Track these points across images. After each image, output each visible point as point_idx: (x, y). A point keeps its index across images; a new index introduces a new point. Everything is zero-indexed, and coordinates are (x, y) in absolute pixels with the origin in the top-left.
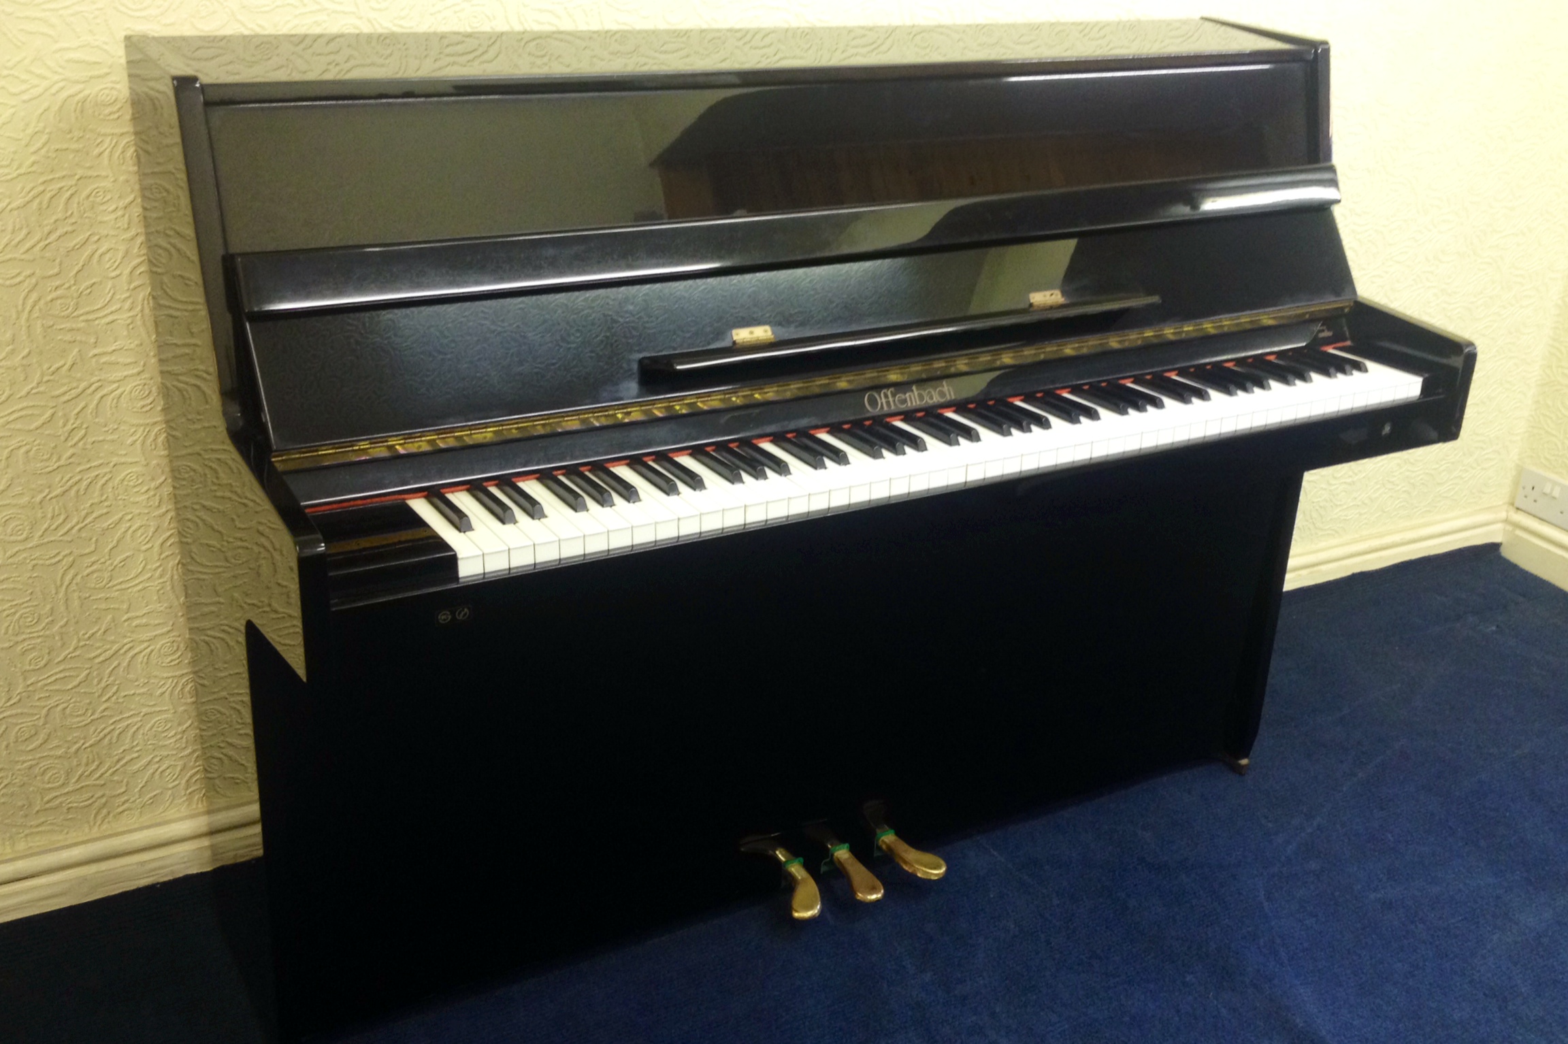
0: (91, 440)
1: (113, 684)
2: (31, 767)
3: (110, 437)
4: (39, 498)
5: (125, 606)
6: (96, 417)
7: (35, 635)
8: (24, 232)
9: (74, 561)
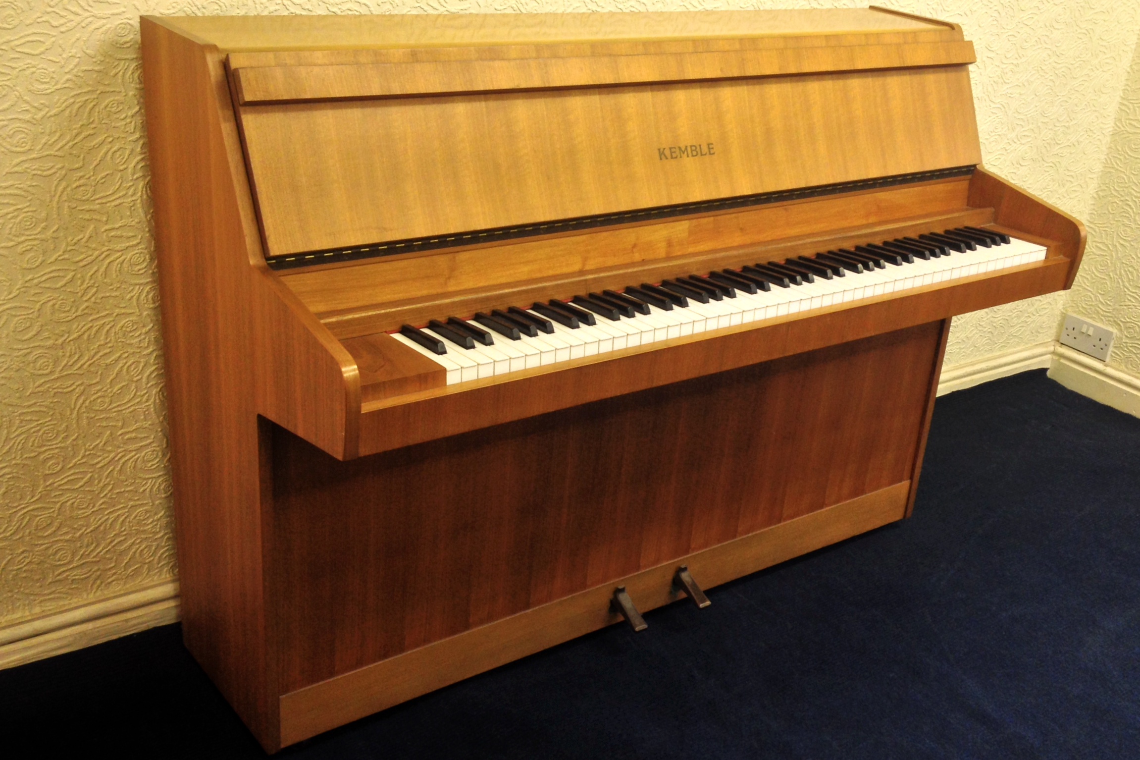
0: (100, 296)
1: (108, 484)
2: (47, 549)
3: (114, 294)
4: (60, 341)
5: (120, 424)
6: (105, 278)
7: (54, 447)
8: (58, 134)
9: (84, 390)
